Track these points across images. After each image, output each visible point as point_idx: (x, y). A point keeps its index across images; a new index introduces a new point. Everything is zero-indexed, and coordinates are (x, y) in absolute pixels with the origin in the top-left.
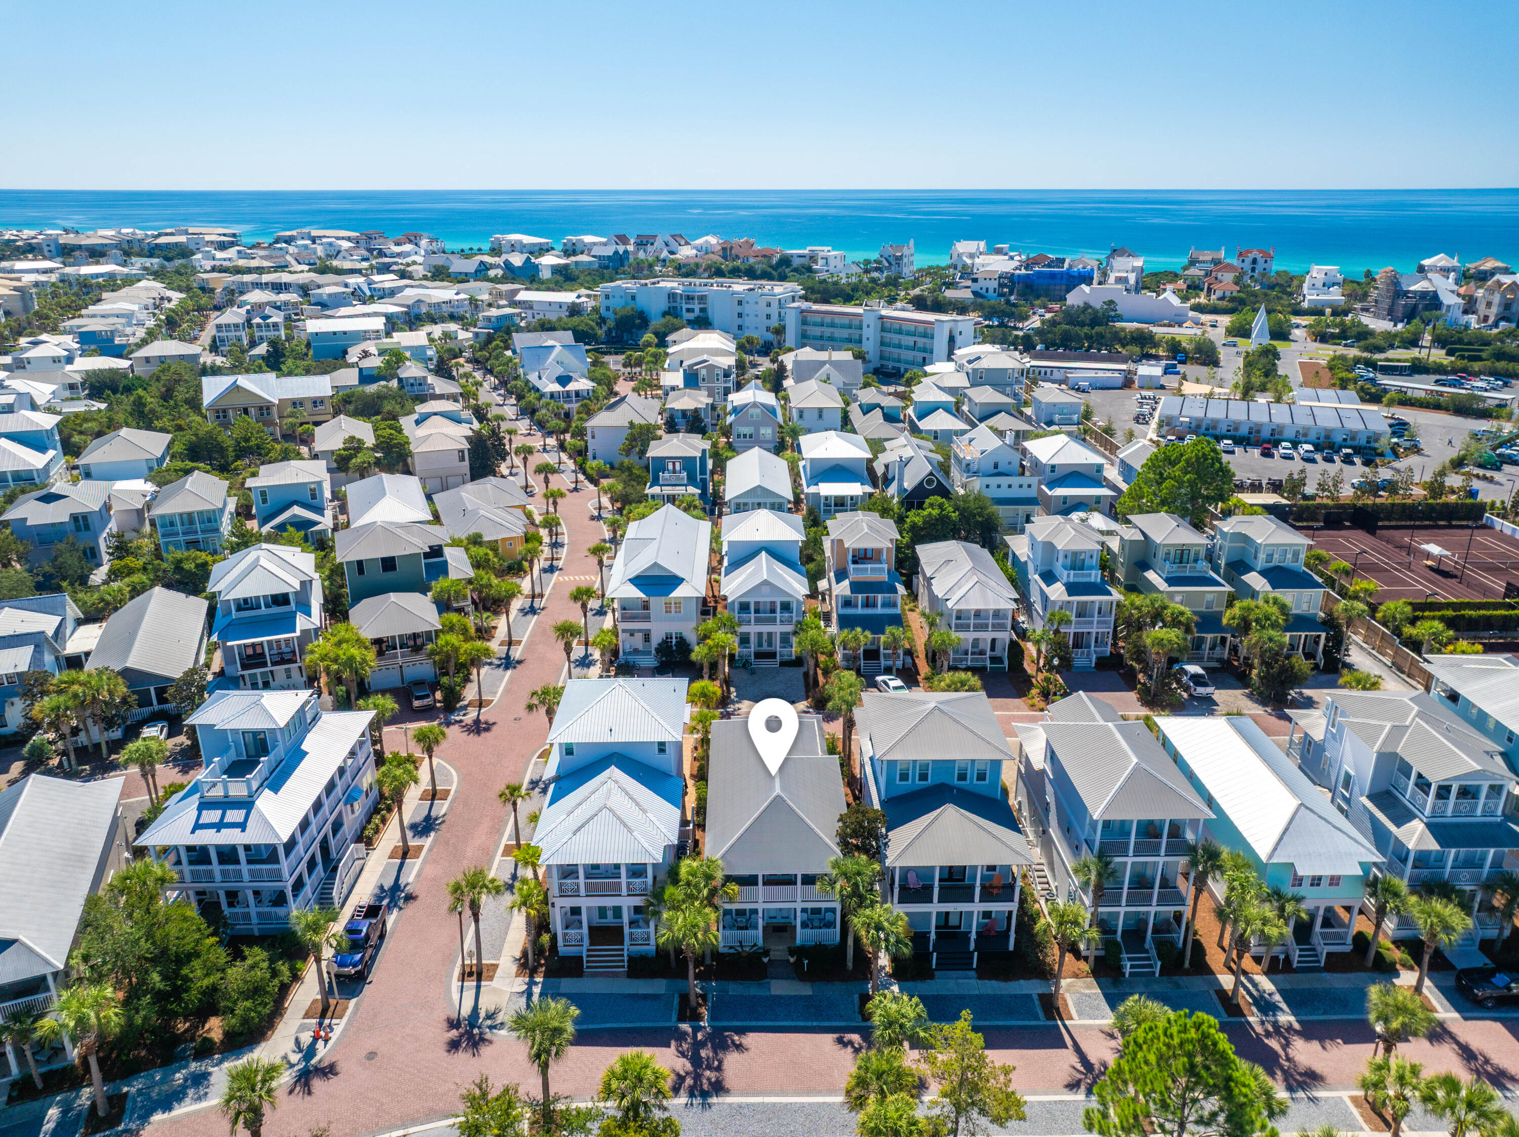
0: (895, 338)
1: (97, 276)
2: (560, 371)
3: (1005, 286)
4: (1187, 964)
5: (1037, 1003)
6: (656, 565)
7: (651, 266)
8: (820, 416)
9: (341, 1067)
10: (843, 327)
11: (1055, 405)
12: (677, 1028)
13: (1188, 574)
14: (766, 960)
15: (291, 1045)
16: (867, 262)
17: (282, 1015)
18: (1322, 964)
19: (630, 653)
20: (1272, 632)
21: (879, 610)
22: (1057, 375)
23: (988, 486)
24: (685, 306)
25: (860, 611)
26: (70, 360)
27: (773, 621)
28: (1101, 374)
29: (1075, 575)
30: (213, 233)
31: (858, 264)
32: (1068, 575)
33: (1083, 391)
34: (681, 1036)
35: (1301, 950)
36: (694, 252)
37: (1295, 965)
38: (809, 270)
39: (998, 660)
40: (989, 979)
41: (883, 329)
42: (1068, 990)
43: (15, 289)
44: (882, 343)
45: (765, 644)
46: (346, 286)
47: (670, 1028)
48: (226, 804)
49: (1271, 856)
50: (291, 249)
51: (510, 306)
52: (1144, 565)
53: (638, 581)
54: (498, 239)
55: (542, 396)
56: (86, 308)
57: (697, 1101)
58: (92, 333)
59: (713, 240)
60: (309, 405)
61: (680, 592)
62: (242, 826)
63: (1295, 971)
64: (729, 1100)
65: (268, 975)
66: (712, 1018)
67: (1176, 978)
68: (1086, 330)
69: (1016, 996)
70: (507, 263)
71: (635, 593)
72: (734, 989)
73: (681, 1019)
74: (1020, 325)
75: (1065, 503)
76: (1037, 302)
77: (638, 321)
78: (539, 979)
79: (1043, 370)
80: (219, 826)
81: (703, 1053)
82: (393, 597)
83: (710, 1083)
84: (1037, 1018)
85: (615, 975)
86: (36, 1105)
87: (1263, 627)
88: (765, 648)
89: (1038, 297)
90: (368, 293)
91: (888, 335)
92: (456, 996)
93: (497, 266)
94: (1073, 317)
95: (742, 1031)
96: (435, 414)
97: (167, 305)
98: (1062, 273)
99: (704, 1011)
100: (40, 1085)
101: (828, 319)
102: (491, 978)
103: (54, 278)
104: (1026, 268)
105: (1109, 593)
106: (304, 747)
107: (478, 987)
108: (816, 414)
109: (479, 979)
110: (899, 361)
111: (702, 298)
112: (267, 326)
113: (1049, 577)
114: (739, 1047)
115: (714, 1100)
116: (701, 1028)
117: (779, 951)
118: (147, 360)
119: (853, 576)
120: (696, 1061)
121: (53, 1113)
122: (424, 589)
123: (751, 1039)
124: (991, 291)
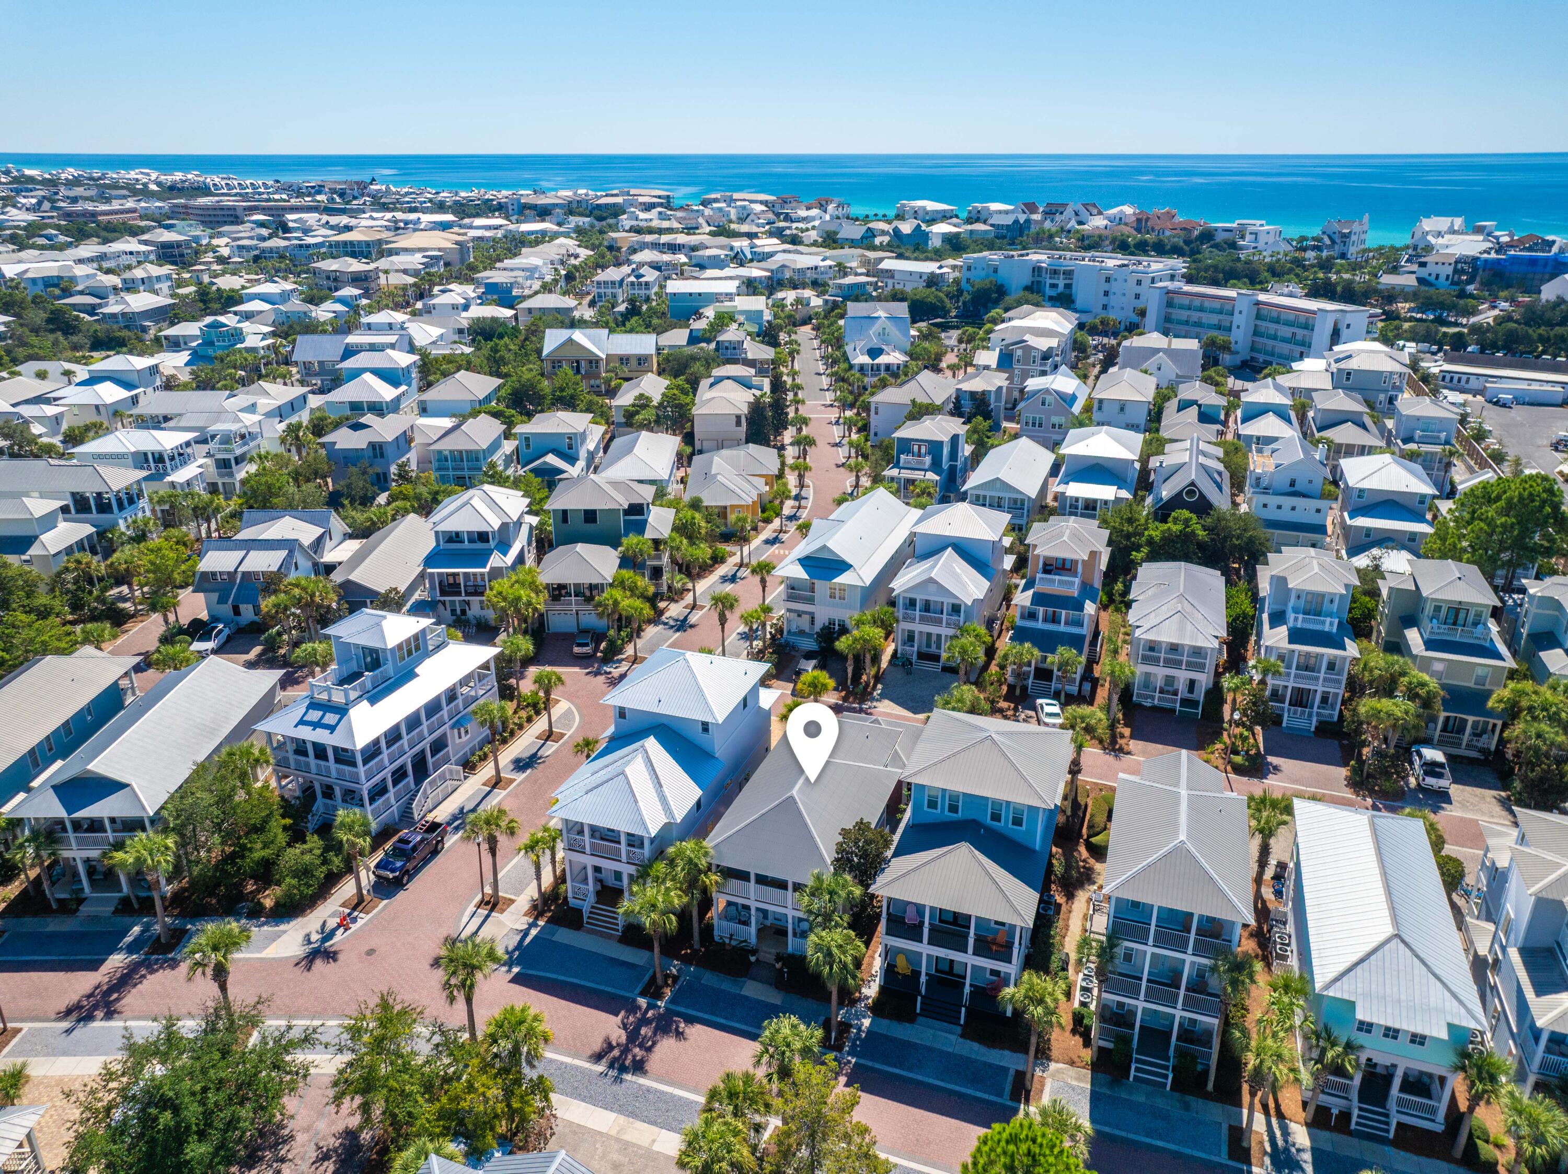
0: (1272, 327)
1: (532, 233)
2: (875, 342)
3: (1463, 272)
4: (1210, 1087)
5: (1010, 1079)
6: (824, 547)
7: (1051, 237)
8: (1122, 409)
9: (341, 957)
10: (1212, 311)
11: (1418, 419)
12: (634, 1000)
13: (1457, 639)
14: (753, 959)
15: (318, 926)
16: (1303, 239)
17: (325, 899)
18: (1391, 1135)
19: (795, 634)
20: (1544, 727)
21: (1062, 628)
22: (1474, 384)
23: (1265, 506)
24: (1049, 281)
25: (1040, 625)
26: (466, 307)
27: (939, 622)
28: (1535, 387)
29: (1304, 620)
30: (647, 195)
31: (1289, 241)
32: (1296, 619)
33: (1504, 405)
34: (633, 1008)
35: (1361, 1109)
36: (1106, 222)
37: (1353, 1126)
38: (1233, 245)
39: (1193, 703)
40: (973, 1040)
41: (1258, 317)
42: (1053, 1076)
43: (457, 243)
44: (1256, 333)
45: (934, 646)
46: (732, 248)
47: (627, 999)
48: (327, 707)
49: (1328, 986)
50: (707, 212)
51: (867, 275)
52: (1410, 620)
53: (807, 562)
54: (904, 205)
55: (851, 367)
56: (501, 261)
57: (613, 1073)
58: (495, 284)
59: (1128, 210)
60: (634, 362)
61: (844, 579)
62: (332, 728)
63: (1350, 1133)
64: (642, 1081)
65: (318, 862)
66: (672, 1001)
67: (1189, 1098)
68: (1542, 330)
69: (990, 1065)
70: (896, 231)
71: (800, 573)
72: (710, 979)
73: (643, 994)
74: (1464, 321)
75: (1368, 535)
76: (1502, 294)
77: (994, 295)
78: (541, 923)
79: (1456, 377)
80: (316, 725)
81: (643, 1031)
82: (580, 547)
83: (634, 1060)
84: (1000, 1095)
85: (609, 937)
86: (128, 920)
87: (1535, 718)
88: (933, 649)
89: (1508, 287)
90: (749, 256)
91: (1263, 324)
92: (465, 919)
93: (884, 233)
94: (1534, 317)
95: (690, 1020)
96: (728, 378)
97: (573, 261)
98: (1547, 258)
99: (668, 992)
100: (136, 906)
101: (1197, 302)
102: (502, 911)
103: (500, 234)
104: (1497, 252)
105: (1343, 648)
106: (417, 670)
107: (488, 916)
108: (1117, 408)
109: (492, 910)
110: (1273, 355)
111: (1069, 274)
112: (640, 284)
113: (1277, 619)
114: (680, 1035)
115: (628, 1077)
116: (655, 1007)
117: (768, 954)
118: (530, 310)
119: (1039, 587)
120: (633, 1036)
121: (137, 929)
122: (615, 544)
123: (696, 1032)
124: (1442, 278)
